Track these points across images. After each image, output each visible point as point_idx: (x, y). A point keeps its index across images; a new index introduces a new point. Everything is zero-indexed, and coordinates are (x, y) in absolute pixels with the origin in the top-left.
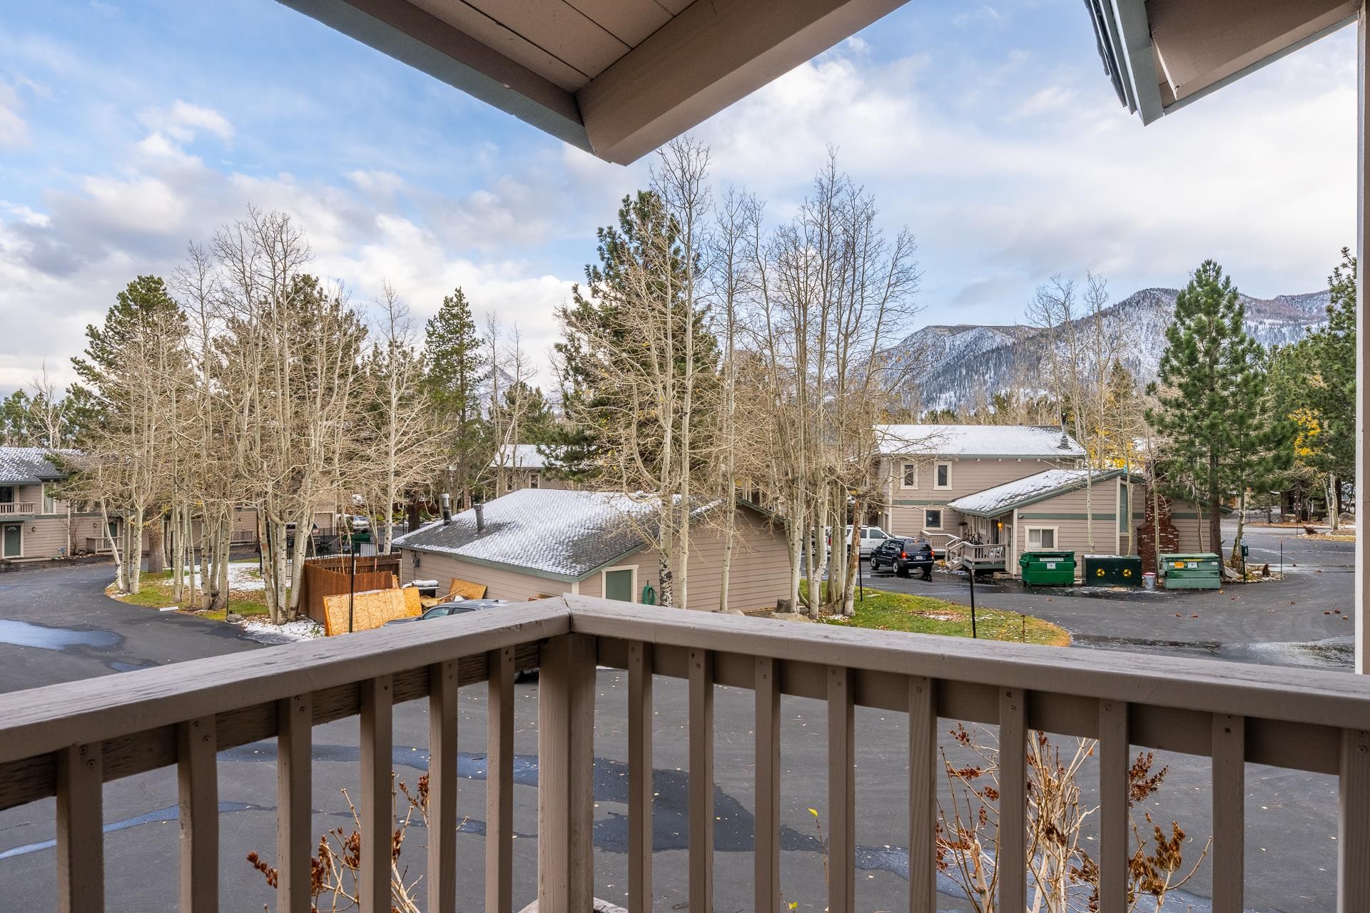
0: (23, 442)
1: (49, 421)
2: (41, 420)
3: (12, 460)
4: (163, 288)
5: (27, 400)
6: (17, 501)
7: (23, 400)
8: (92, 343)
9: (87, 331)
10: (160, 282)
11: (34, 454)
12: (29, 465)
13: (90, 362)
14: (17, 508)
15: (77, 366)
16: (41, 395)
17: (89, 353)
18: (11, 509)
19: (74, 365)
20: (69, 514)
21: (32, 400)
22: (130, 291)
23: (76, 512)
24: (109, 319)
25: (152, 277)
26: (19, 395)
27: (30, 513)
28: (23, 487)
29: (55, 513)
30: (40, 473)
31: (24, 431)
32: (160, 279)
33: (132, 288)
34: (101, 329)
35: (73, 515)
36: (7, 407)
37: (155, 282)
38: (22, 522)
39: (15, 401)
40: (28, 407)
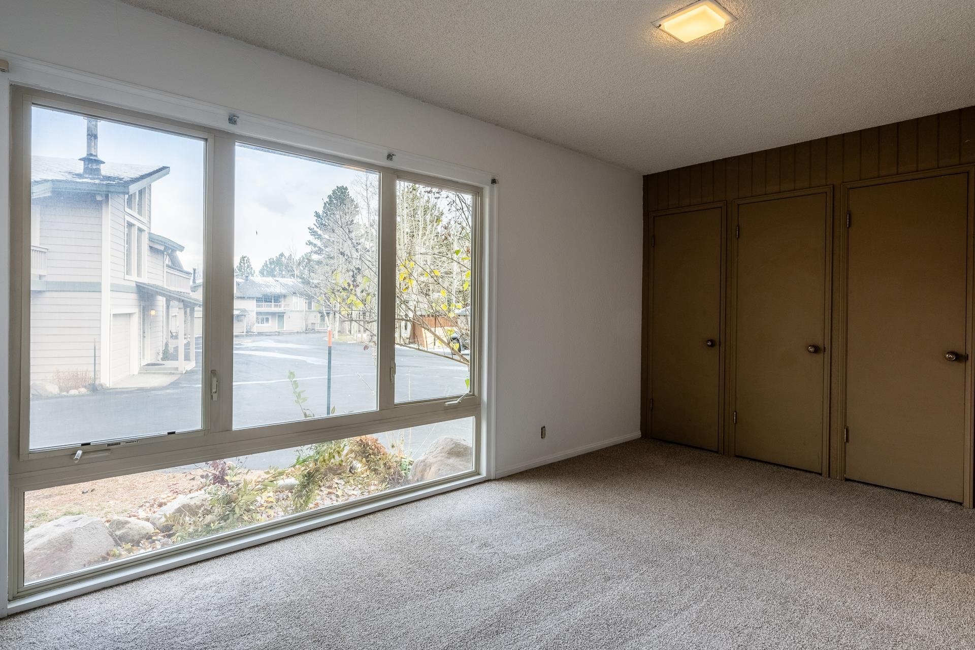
0: (283, 276)
1: (294, 267)
2: (292, 267)
4: (347, 192)
5: (285, 257)
6: (283, 303)
7: (283, 257)
8: (316, 220)
9: (315, 214)
10: (346, 189)
11: (289, 281)
12: (288, 286)
13: (316, 229)
14: (283, 306)
15: (311, 231)
16: (291, 255)
17: (315, 225)
18: (280, 306)
19: (309, 230)
21: (287, 257)
22: (333, 193)
23: (307, 310)
24: (324, 208)
25: (343, 187)
26: (282, 255)
27: (288, 309)
28: (285, 296)
29: (298, 310)
30: (292, 290)
31: (283, 272)
32: (346, 187)
33: (334, 192)
34: (321, 213)
35: (306, 311)
36: (277, 261)
37: (344, 189)
38: (285, 313)
39: (280, 258)
40: (286, 261)
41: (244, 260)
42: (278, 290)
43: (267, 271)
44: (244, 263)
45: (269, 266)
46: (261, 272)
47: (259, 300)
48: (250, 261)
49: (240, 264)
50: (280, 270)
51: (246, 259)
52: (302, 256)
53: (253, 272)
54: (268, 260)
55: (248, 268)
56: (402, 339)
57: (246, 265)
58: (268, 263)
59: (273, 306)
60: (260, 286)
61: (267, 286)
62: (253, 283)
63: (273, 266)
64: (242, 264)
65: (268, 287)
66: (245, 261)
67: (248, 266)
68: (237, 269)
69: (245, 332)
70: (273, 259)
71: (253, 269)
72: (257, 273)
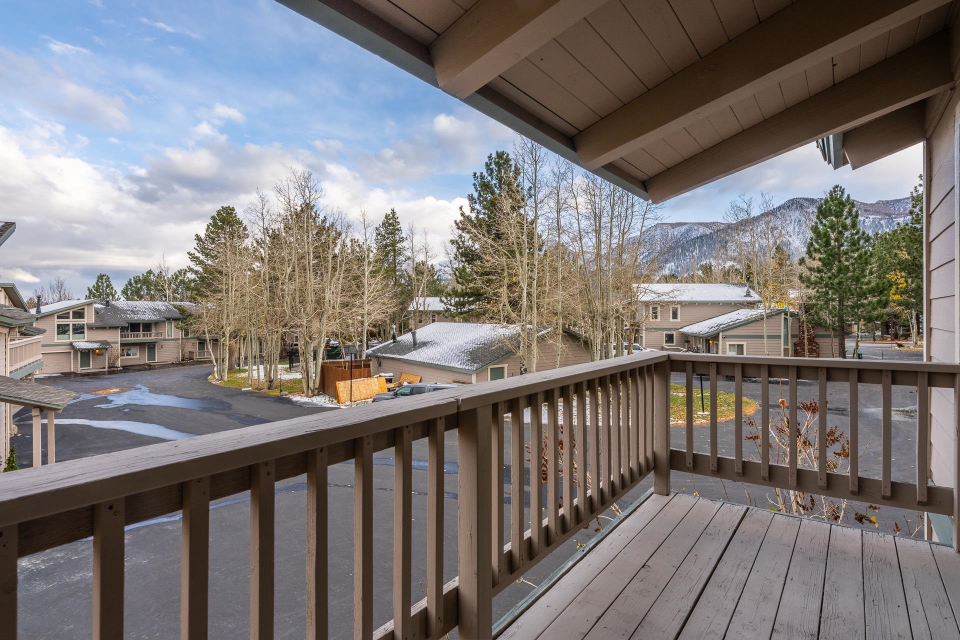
0: (152, 298)
1: (166, 286)
2: (163, 286)
3: (150, 308)
4: (235, 212)
5: (154, 275)
6: (153, 331)
7: (152, 275)
8: (197, 244)
9: (195, 237)
10: (233, 209)
11: (160, 305)
12: (159, 311)
13: (197, 254)
14: (153, 335)
15: (190, 257)
16: (161, 272)
17: (196, 249)
18: (150, 335)
20: (180, 338)
21: (156, 275)
22: (218, 215)
23: (183, 337)
24: (207, 231)
25: (229, 207)
26: (150, 272)
27: (161, 338)
28: (156, 323)
29: (173, 338)
30: (165, 316)
31: (152, 292)
32: (233, 208)
33: (219, 213)
34: (203, 236)
35: (182, 339)
36: (144, 279)
37: (230, 210)
38: (156, 342)
39: (147, 276)
40: (155, 279)
41: (102, 279)
42: (148, 317)
43: (132, 290)
44: (102, 283)
45: (134, 285)
46: (124, 292)
47: (123, 329)
48: (110, 280)
49: (97, 284)
50: (148, 290)
51: (105, 278)
52: (175, 273)
53: (114, 292)
54: (132, 279)
55: (107, 288)
56: (310, 391)
57: (105, 285)
58: (133, 282)
59: (141, 335)
60: (124, 312)
61: (133, 312)
62: (116, 308)
63: (139, 285)
64: (100, 284)
65: (134, 314)
66: (104, 280)
67: (108, 286)
68: (93, 289)
69: (107, 367)
70: (139, 277)
71: (114, 289)
72: (119, 293)
